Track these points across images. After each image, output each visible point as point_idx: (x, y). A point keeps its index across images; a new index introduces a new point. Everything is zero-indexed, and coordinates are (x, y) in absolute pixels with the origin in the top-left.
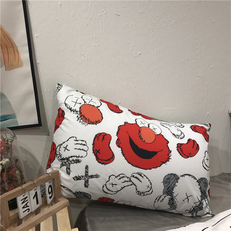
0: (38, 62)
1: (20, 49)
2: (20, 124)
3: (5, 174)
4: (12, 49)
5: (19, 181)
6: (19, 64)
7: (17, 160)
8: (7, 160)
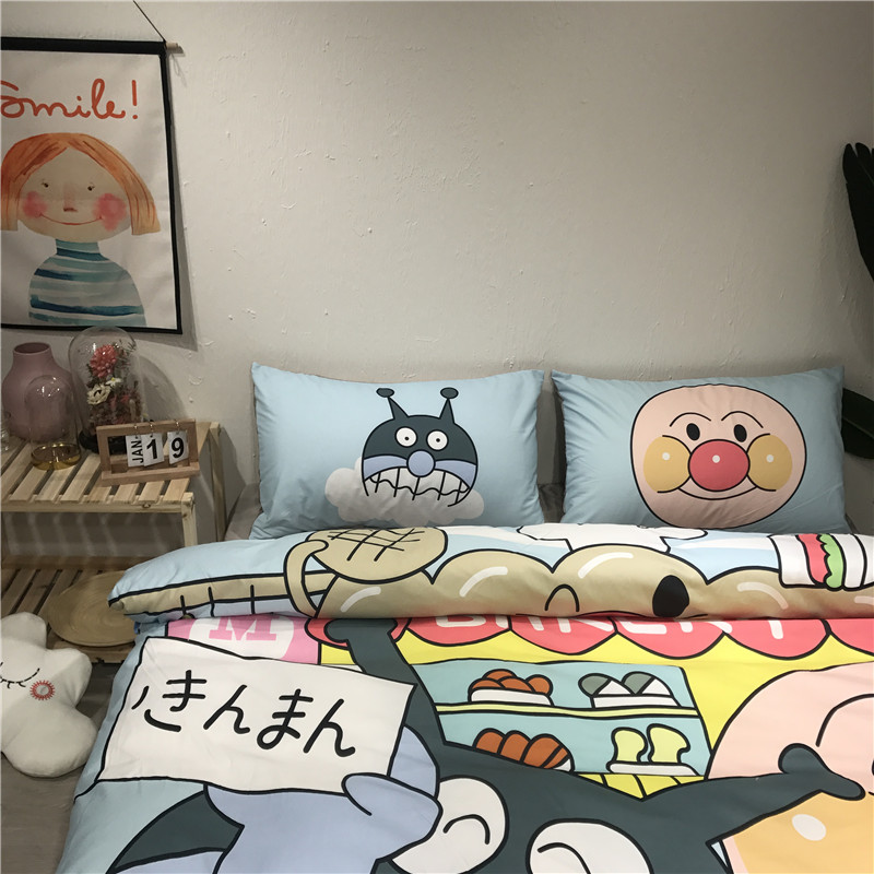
0: (185, 226)
1: (157, 203)
2: (148, 326)
3: (113, 402)
4: (144, 202)
5: (133, 416)
6: (154, 227)
7: (136, 383)
8: (118, 380)
